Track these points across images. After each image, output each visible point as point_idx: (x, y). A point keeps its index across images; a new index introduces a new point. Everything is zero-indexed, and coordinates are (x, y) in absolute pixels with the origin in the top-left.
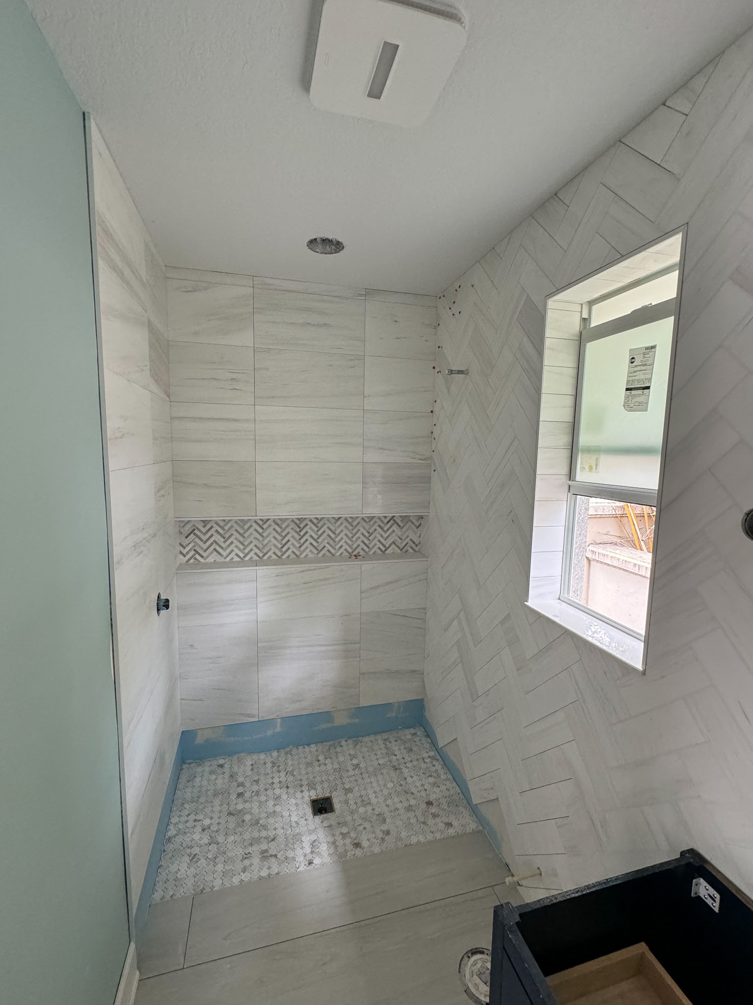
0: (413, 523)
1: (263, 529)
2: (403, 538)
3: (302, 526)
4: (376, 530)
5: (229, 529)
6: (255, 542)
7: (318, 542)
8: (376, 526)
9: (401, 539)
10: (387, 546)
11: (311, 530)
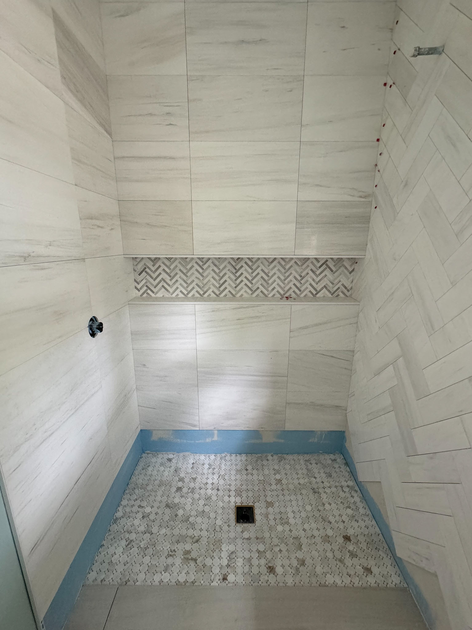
0: (346, 268)
1: (203, 269)
2: (335, 282)
3: (237, 267)
4: (308, 274)
5: (174, 269)
6: (196, 281)
7: (252, 284)
8: (308, 270)
9: (333, 284)
10: (318, 289)
11: (245, 271)
